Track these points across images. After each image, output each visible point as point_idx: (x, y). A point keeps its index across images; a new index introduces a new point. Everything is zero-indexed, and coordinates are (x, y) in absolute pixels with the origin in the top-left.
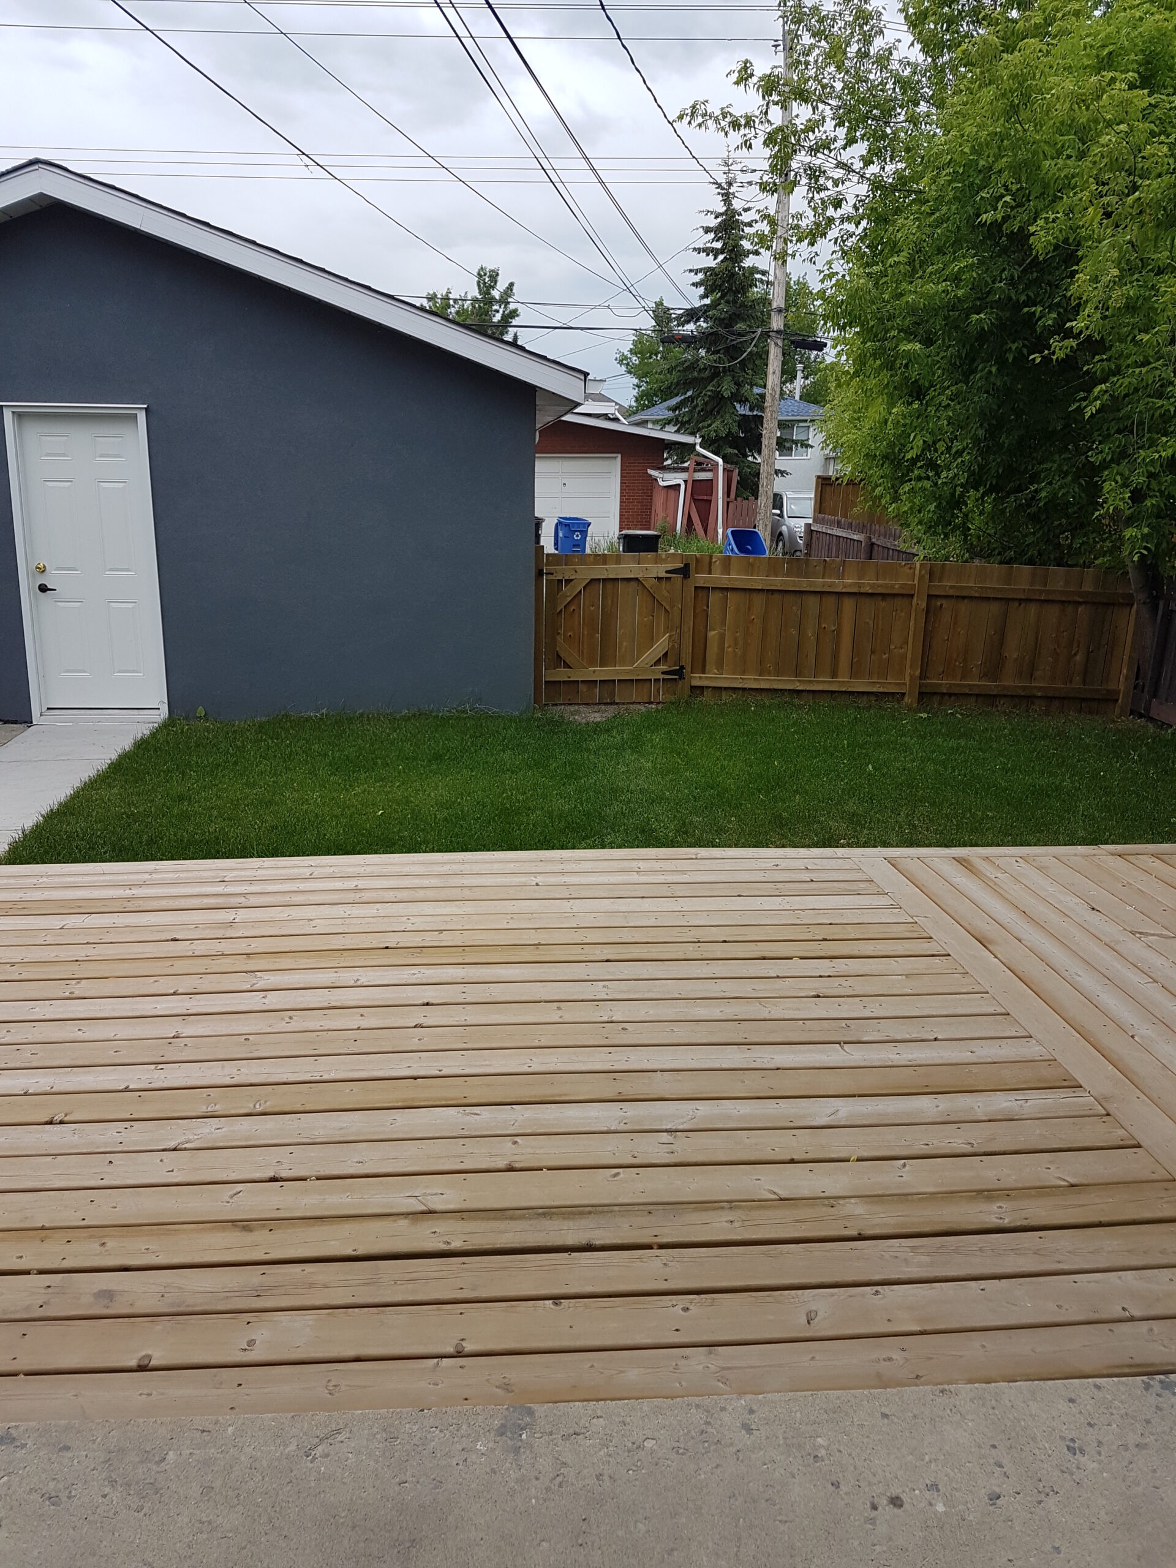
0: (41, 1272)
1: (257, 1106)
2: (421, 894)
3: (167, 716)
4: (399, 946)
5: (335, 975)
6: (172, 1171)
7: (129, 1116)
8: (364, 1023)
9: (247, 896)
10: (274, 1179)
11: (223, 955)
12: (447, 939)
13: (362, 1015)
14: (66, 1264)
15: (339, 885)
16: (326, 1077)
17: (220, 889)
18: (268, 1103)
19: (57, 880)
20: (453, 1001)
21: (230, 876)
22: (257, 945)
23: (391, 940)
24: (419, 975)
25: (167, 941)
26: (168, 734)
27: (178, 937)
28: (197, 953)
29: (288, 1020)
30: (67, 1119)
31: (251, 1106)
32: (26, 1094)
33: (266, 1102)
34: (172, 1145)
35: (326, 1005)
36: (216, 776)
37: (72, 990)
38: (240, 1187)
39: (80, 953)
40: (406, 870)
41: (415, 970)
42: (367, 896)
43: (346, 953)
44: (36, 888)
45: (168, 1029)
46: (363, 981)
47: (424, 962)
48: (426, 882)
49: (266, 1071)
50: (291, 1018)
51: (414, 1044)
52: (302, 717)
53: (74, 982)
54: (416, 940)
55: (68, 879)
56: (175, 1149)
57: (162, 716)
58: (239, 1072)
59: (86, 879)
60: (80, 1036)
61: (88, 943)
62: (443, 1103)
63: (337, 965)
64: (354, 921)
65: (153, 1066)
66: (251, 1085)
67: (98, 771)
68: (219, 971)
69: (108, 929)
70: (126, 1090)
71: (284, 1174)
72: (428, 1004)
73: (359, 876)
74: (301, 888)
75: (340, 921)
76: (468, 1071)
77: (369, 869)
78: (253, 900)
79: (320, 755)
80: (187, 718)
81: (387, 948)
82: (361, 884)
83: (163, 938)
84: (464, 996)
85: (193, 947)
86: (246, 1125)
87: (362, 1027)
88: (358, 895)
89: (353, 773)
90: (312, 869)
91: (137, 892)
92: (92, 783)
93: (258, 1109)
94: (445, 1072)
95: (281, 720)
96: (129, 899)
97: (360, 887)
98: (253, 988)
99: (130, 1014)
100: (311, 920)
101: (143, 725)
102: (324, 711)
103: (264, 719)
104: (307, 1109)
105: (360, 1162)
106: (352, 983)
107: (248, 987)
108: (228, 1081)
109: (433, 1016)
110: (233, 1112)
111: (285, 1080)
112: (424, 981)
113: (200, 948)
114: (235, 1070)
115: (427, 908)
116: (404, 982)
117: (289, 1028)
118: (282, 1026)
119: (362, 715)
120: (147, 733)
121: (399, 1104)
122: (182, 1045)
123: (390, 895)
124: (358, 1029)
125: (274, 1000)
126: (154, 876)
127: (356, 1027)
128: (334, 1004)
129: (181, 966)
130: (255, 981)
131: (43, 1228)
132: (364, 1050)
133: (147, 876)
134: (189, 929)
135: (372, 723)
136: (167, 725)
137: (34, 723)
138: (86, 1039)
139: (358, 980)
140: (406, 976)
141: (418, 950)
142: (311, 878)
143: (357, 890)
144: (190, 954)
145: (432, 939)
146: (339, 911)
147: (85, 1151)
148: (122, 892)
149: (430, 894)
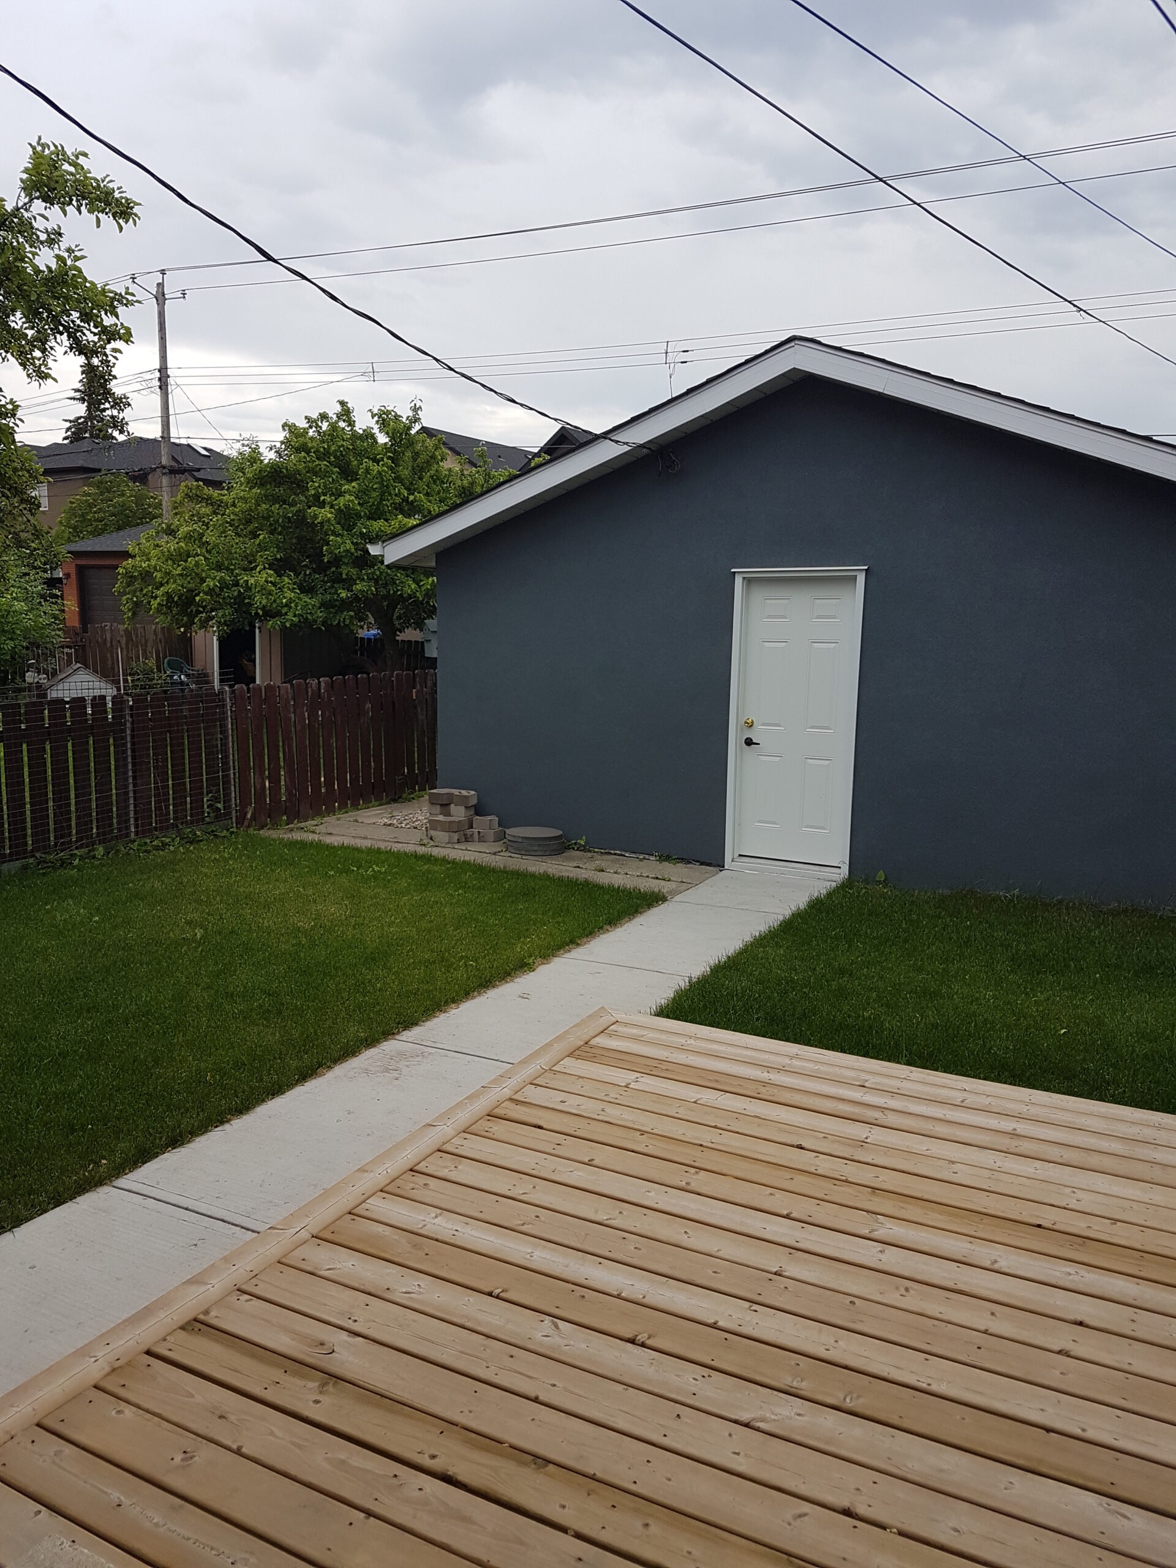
0: (579, 1536)
1: (848, 1400)
2: (1095, 1160)
3: (846, 877)
4: (1055, 1227)
5: (969, 1246)
6: (738, 1454)
7: (708, 1361)
8: (996, 1327)
9: (886, 1112)
10: (847, 1513)
11: (846, 1181)
12: (1122, 1235)
13: (993, 1314)
14: (605, 1537)
15: (993, 1122)
16: (934, 1388)
17: (857, 1095)
18: (861, 1400)
19: (704, 1044)
20: (1115, 1329)
21: (871, 1081)
22: (888, 1180)
23: (1048, 1216)
24: (1076, 1278)
25: (792, 1146)
26: (844, 896)
27: (804, 1144)
28: (820, 1171)
29: (903, 1291)
30: (649, 1342)
31: (842, 1397)
32: (618, 1297)
33: (859, 1397)
34: (745, 1417)
35: (949, 1284)
36: (882, 953)
37: (689, 1180)
38: (807, 1507)
39: (706, 1136)
40: (1082, 1121)
41: (1071, 1268)
42: (1026, 1147)
43: (987, 1219)
44: (682, 1049)
45: (772, 1260)
46: (1002, 1265)
47: (1086, 1260)
48: (1105, 1144)
49: (865, 1354)
50: (907, 1290)
51: (1053, 1377)
52: (990, 895)
53: (693, 1170)
54: (1079, 1225)
55: (715, 1047)
56: (747, 1425)
57: (842, 876)
58: (835, 1345)
59: (730, 1049)
60: (684, 1240)
61: (715, 1127)
62: (1081, 1481)
63: (974, 1234)
64: (1003, 1177)
65: (747, 1304)
66: (846, 1367)
67: (770, 927)
68: (839, 1201)
69: (738, 1115)
70: (714, 1326)
71: (862, 1510)
72: (1081, 1324)
73: (1019, 1117)
74: (948, 1117)
75: (986, 1173)
76: (1122, 1444)
77: (1034, 1111)
78: (892, 1119)
79: (1001, 945)
80: (866, 881)
81: (1039, 1226)
82: (1022, 1128)
83: (789, 1142)
84: (1134, 1326)
85: (817, 1161)
86: (830, 1421)
87: (991, 1331)
88: (1015, 1143)
89: (1038, 974)
90: (965, 1095)
91: (775, 1077)
92: (762, 939)
93: (849, 1404)
94: (1090, 1434)
95: (965, 896)
96: (765, 1084)
97: (1019, 1131)
98: (872, 1235)
99: (738, 1228)
100: (953, 1162)
101: (821, 883)
102: (1016, 892)
103: (947, 892)
104: (905, 1425)
105: (956, 1530)
106: (987, 1264)
107: (865, 1232)
108: (822, 1353)
109: (1087, 1345)
110: (819, 1397)
111: (885, 1374)
112: (1081, 1288)
113: (825, 1165)
114: (833, 1341)
115: (1101, 1182)
116: (1054, 1282)
117: (905, 1303)
118: (893, 1298)
119: (1060, 902)
120: (823, 892)
121: (1021, 1462)
122: (782, 1286)
123: (1054, 1153)
124: (986, 1332)
125: (892, 1259)
126: (795, 1062)
127: (983, 1328)
128: (961, 1287)
129: (801, 1183)
130: (875, 1226)
131: (593, 1478)
132: (987, 1365)
133: (787, 1061)
134: (817, 1138)
135: (1071, 913)
136: (844, 887)
137: (726, 867)
138: (690, 1246)
139: (996, 1261)
140: (1058, 1274)
141: (1079, 1240)
142: (961, 1106)
143: (1014, 1135)
144: (812, 1170)
145: (1100, 1229)
146: (989, 1159)
147: (656, 1390)
148: (759, 1073)
149: (1108, 1163)
